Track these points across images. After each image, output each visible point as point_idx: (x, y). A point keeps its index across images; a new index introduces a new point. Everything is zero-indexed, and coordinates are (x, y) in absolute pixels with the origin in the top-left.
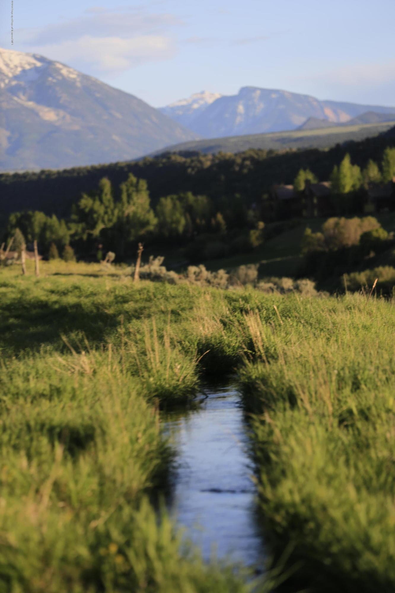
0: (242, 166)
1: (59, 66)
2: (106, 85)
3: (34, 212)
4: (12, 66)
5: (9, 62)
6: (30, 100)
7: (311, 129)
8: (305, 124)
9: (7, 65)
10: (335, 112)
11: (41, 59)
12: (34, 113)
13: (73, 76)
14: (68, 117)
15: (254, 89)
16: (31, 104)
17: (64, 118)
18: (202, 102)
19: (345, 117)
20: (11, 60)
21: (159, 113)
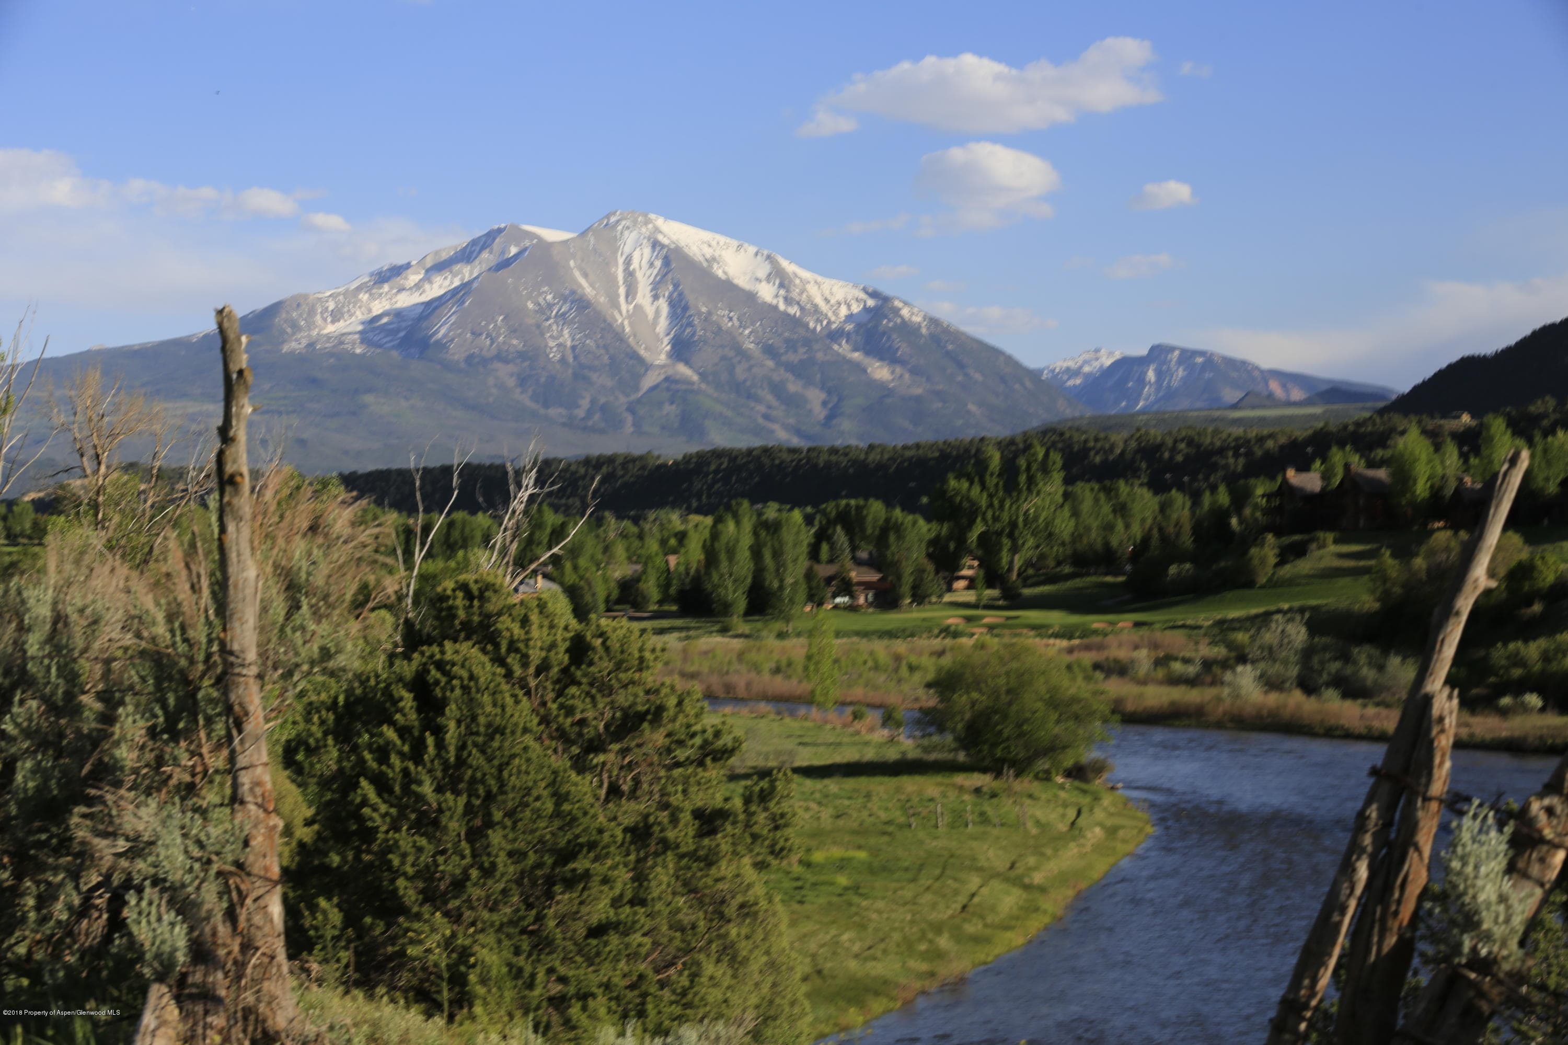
0: (1174, 450)
1: (897, 304)
2: (963, 334)
3: (866, 499)
4: (833, 301)
5: (829, 297)
6: (855, 349)
7: (1253, 407)
8: (1241, 400)
9: (827, 301)
10: (1284, 386)
11: (874, 295)
12: (860, 369)
13: (917, 319)
14: (907, 376)
15: (1172, 349)
16: (856, 355)
17: (901, 376)
18: (1097, 364)
19: (1297, 395)
20: (832, 294)
21: (1035, 375)
